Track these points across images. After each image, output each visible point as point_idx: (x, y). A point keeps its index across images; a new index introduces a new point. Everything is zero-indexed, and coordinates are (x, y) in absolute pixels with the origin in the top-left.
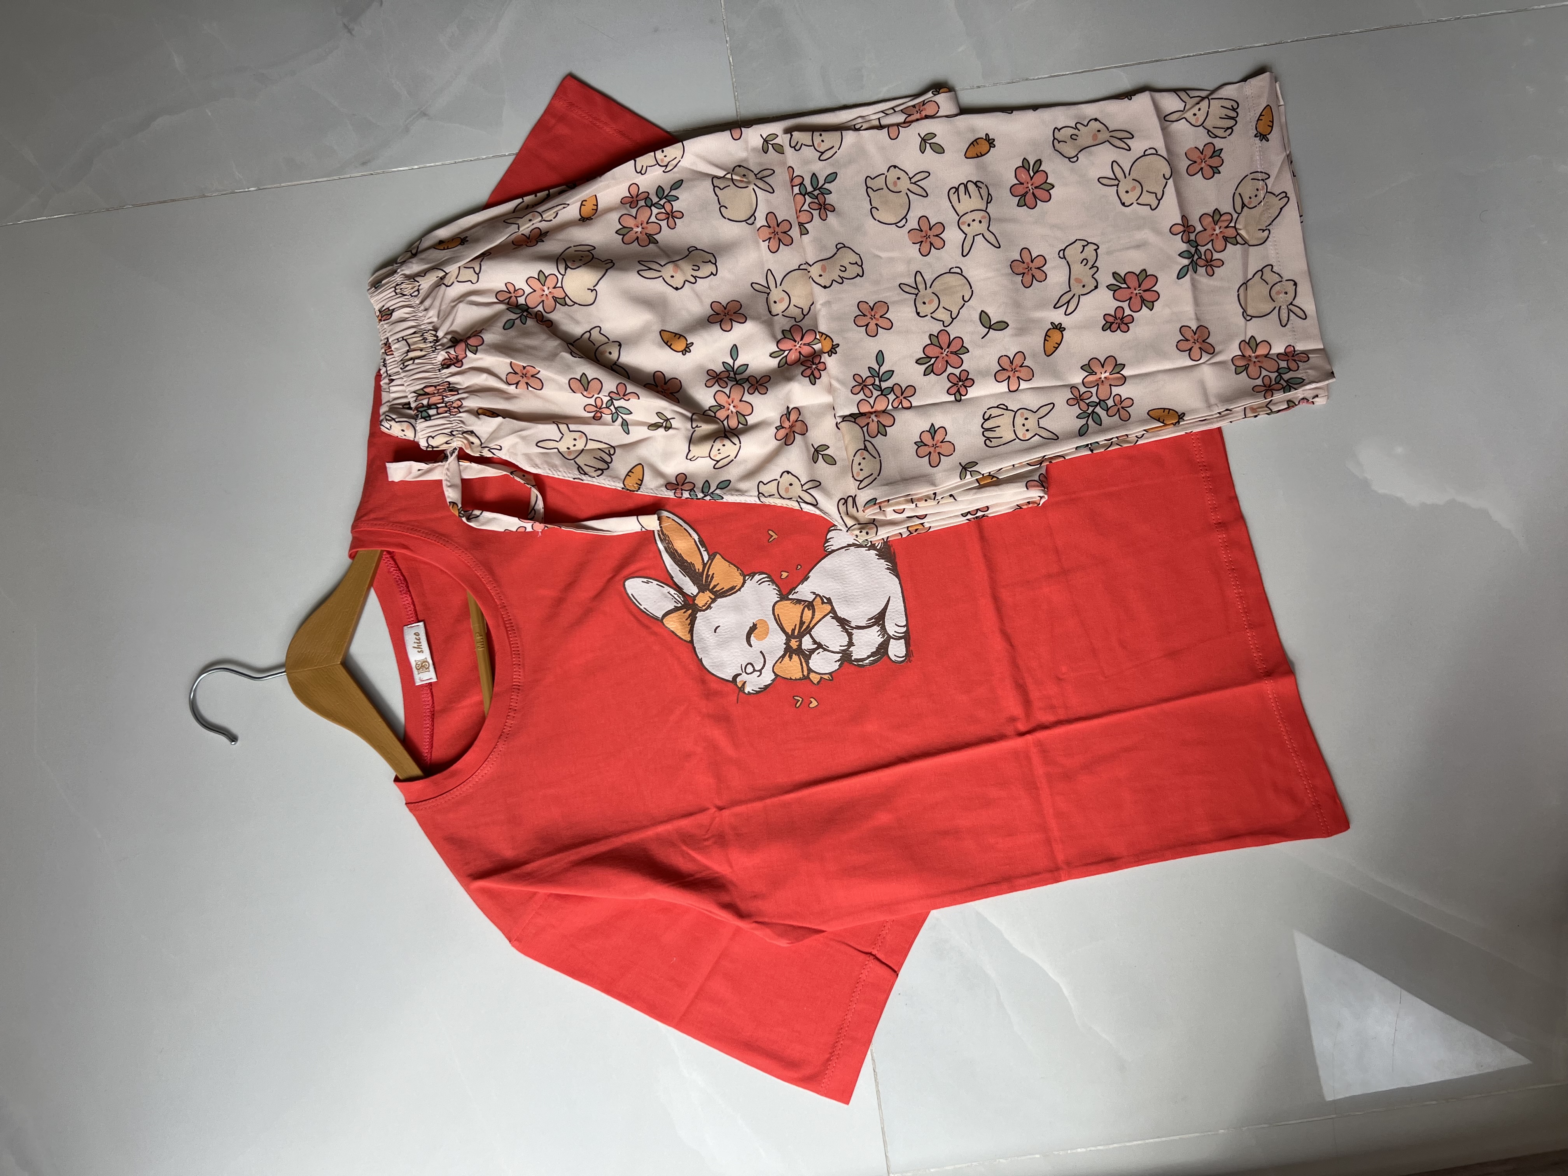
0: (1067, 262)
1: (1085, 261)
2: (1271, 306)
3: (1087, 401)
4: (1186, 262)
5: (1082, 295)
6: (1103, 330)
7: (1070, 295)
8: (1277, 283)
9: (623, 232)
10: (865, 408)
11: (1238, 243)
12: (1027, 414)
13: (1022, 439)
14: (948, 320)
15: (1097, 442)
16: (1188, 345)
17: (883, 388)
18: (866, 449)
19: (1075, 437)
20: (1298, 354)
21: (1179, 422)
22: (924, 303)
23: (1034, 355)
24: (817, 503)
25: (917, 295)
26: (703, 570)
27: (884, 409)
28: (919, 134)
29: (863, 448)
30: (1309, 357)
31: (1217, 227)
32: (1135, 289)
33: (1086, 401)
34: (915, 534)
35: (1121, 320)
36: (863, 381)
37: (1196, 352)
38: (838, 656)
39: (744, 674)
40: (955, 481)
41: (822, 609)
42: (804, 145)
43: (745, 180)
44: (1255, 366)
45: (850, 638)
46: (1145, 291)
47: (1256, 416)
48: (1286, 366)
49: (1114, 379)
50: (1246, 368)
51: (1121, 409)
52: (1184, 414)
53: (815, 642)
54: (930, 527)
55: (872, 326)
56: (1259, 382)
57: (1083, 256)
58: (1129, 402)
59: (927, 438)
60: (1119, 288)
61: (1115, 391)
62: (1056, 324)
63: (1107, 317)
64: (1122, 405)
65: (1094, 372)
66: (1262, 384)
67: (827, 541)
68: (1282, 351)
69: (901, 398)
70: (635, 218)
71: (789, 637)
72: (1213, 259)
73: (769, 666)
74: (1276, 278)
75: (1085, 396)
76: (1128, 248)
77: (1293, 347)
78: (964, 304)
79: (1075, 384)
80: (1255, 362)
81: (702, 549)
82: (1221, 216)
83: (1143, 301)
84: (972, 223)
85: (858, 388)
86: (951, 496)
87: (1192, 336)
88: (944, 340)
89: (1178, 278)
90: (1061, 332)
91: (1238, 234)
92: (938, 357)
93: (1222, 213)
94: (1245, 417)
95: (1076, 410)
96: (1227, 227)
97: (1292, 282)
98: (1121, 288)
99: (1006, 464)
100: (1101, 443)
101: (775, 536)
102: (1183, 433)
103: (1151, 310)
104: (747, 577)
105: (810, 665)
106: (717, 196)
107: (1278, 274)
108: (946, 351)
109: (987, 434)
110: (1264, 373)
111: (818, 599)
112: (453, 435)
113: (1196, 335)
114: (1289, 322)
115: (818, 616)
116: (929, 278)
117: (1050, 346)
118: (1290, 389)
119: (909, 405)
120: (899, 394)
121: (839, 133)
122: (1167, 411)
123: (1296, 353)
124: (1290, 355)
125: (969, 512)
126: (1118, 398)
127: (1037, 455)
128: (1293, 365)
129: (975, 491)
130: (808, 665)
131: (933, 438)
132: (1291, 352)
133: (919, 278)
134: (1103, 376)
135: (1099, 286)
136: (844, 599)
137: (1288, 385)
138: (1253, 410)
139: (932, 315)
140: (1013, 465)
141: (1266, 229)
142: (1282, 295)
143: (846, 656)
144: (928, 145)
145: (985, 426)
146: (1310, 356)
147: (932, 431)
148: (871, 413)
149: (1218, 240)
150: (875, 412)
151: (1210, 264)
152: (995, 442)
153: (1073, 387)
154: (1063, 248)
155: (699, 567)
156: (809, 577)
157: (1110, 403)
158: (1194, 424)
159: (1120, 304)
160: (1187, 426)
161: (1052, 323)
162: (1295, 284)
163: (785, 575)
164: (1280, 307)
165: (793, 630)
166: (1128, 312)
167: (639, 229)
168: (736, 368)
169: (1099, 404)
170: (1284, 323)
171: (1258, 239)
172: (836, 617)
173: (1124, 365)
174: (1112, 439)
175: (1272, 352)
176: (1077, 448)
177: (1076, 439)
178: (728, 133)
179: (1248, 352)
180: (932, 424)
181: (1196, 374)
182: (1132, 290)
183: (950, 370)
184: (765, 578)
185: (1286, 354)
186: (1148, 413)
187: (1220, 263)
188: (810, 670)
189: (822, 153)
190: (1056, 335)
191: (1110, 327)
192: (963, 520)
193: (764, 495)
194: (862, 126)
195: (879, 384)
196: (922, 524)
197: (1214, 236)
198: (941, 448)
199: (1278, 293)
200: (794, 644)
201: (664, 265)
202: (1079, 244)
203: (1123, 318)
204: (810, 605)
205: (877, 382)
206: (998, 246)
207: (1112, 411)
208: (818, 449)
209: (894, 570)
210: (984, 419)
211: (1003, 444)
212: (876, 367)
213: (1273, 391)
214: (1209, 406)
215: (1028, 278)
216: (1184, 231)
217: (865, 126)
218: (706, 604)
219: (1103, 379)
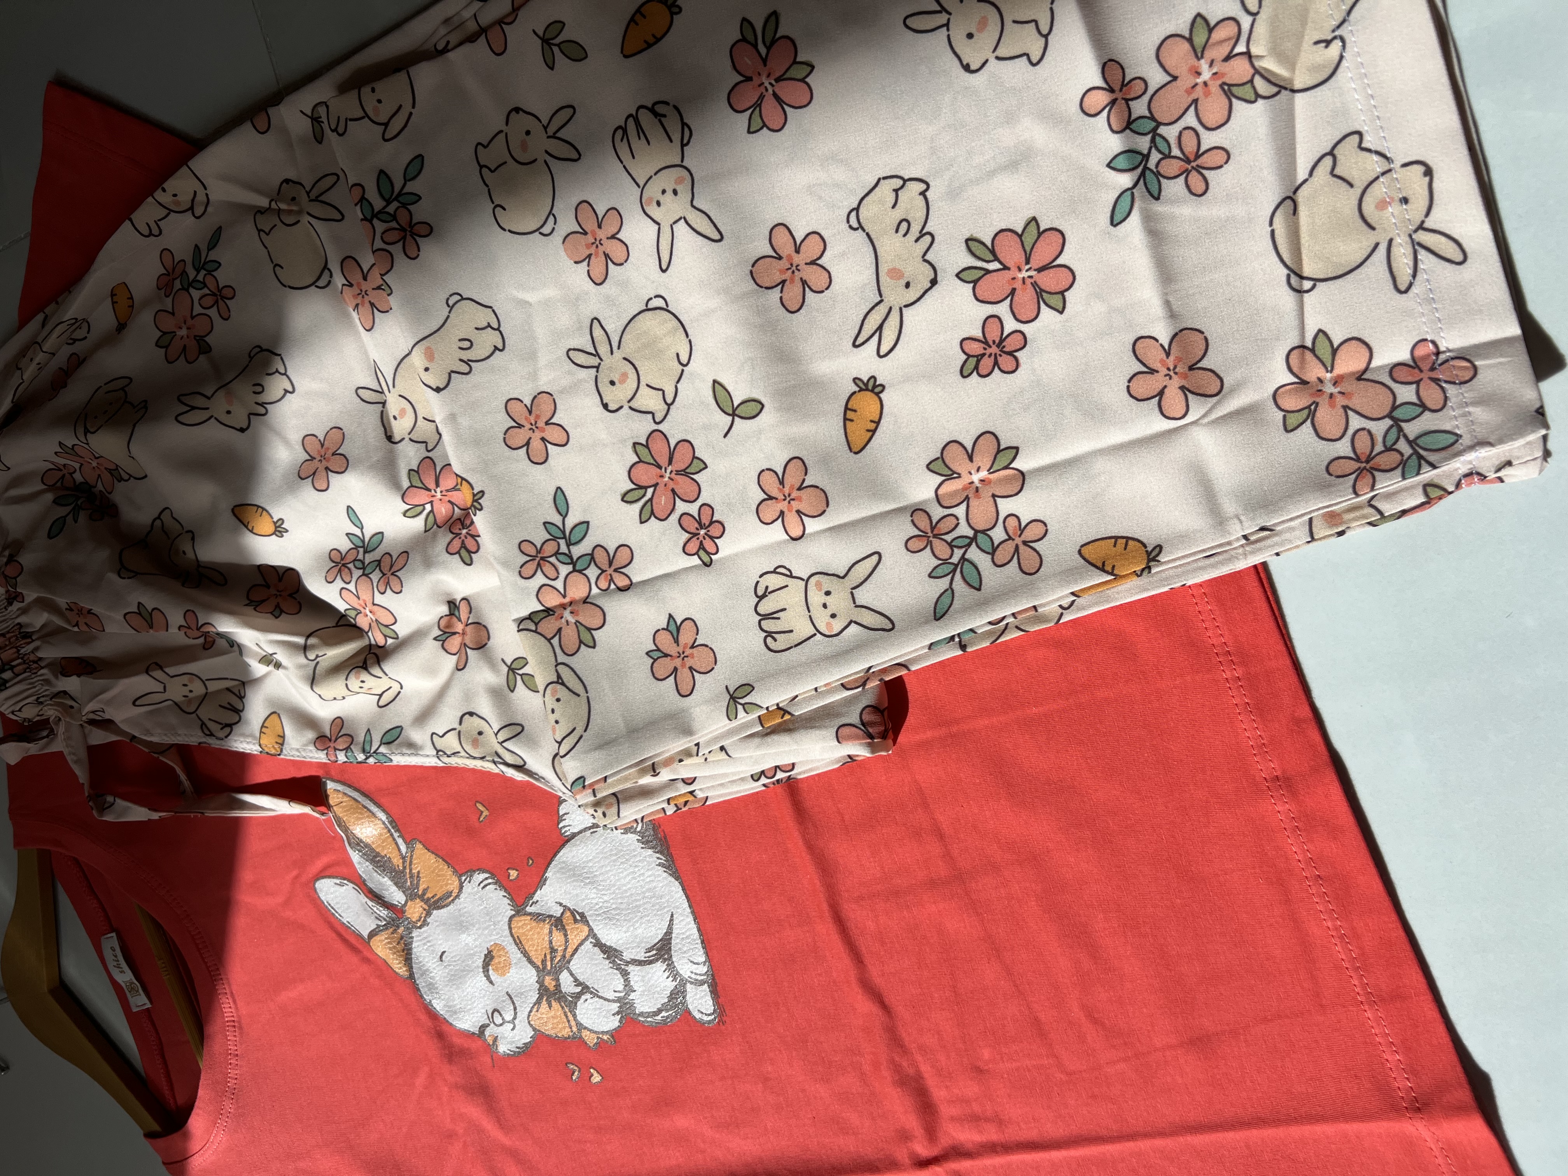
0: (868, 234)
1: (904, 225)
2: (1367, 240)
3: (949, 538)
4: (1125, 180)
5: (906, 306)
6: (964, 377)
7: (882, 310)
8: (1377, 178)
9: (164, 341)
10: (552, 600)
11: (1258, 96)
12: (827, 583)
13: (827, 633)
14: (658, 407)
15: (972, 630)
16: (1154, 383)
17: (575, 559)
18: (560, 681)
19: (926, 622)
20: (1447, 361)
21: (1149, 568)
22: (612, 383)
23: (826, 460)
24: (525, 763)
25: (597, 368)
26: (405, 868)
27: (585, 594)
28: (534, 31)
29: (555, 680)
30: (1475, 368)
31: (1204, 65)
32: (1020, 270)
33: (946, 537)
34: (684, 809)
35: (998, 346)
36: (539, 552)
37: (1174, 399)
38: (615, 1007)
39: (492, 1025)
40: (722, 724)
41: (577, 933)
42: (351, 120)
43: (294, 208)
44: (1332, 405)
45: (627, 981)
46: (1040, 270)
47: (1341, 534)
48: (1414, 399)
49: (1000, 481)
50: (1311, 412)
51: (1022, 548)
52: (1159, 548)
53: (578, 983)
54: (707, 798)
55: (536, 444)
56: (1343, 448)
57: (898, 214)
58: (1038, 530)
59: (666, 642)
60: (983, 272)
61: (1006, 506)
62: (865, 380)
63: (968, 346)
64: (1023, 537)
65: (954, 473)
66: (1352, 455)
67: (560, 819)
68: (1404, 356)
69: (610, 571)
70: (173, 314)
71: (541, 970)
72: (1203, 148)
73: (522, 1015)
74: (1375, 165)
75: (944, 527)
76: (992, 174)
77: (1434, 342)
78: (683, 371)
79: (920, 503)
80: (1331, 395)
81: (396, 835)
82: (1211, 30)
83: (1040, 293)
84: (662, 199)
85: (532, 566)
86: (722, 748)
87: (1162, 361)
88: (659, 447)
89: (1114, 223)
90: (877, 394)
91: (1257, 71)
92: (657, 484)
93: (1212, 23)
94: (1313, 539)
95: (927, 560)
96: (1228, 58)
97: (1415, 167)
98: (988, 272)
99: (803, 688)
100: (979, 631)
101: (486, 813)
102: (1166, 589)
103: (1061, 312)
104: (464, 878)
105: (578, 1018)
106: (266, 248)
107: (1378, 153)
108: (668, 471)
109: (766, 624)
110: (1356, 422)
111: (568, 914)
112: (42, 703)
113: (1172, 358)
114: (1421, 276)
115: (574, 940)
116: (614, 327)
117: (858, 433)
118: (1420, 466)
119: (627, 582)
120: (605, 566)
121: (403, 75)
122: (1122, 542)
123: (1442, 357)
124: (1425, 366)
125: (763, 772)
126: (1011, 522)
127: (854, 668)
128: (1432, 395)
129: (757, 741)
130: (575, 1016)
131: (677, 641)
132: (1426, 357)
133: (598, 332)
134: (976, 478)
135: (939, 279)
136: (605, 916)
137: (1416, 452)
138: (1332, 518)
139: (631, 404)
140: (816, 689)
141: (1335, 38)
142: (1394, 209)
143: (625, 1009)
144: (556, 49)
145: (762, 609)
146: (1477, 363)
147: (673, 628)
148: (563, 606)
149: (1209, 99)
150: (571, 603)
151: (1194, 164)
152: (782, 641)
153: (917, 510)
154: (855, 205)
155: (397, 861)
156: (546, 880)
157: (998, 534)
158: (1189, 567)
159: (990, 309)
160: (1171, 572)
161: (855, 380)
162: (1429, 172)
163: (513, 874)
164: (1391, 241)
165: (544, 962)
166: (1010, 325)
167: (183, 332)
168: (367, 540)
169: (974, 539)
170: (1403, 281)
171: (1314, 69)
172: (599, 944)
173: (1017, 449)
174: (1004, 618)
175: (1375, 363)
176: (930, 646)
177: (927, 627)
178: (248, 126)
179: (1314, 371)
180: (670, 616)
181: (1179, 450)
182: (1013, 272)
183: (681, 507)
184: (486, 879)
185: (1414, 364)
186: (1080, 552)
187: (1220, 157)
188: (580, 1026)
189: (386, 125)
190: (867, 404)
191: (976, 368)
192: (756, 787)
193: (445, 754)
194: (448, 42)
195: (567, 552)
196: (691, 793)
197: (1199, 89)
198: (693, 657)
199: (1382, 205)
200: (549, 982)
201: (213, 395)
202: (887, 188)
203: (1002, 340)
204: (558, 923)
205: (564, 548)
206: (718, 237)
207: (1002, 555)
208: (513, 666)
209: (673, 868)
210: (757, 596)
211: (796, 646)
212: (557, 519)
213: (1376, 474)
214: (1219, 520)
215: (793, 291)
216: (1113, 102)
217: (454, 39)
218: (420, 917)
219: (977, 483)
